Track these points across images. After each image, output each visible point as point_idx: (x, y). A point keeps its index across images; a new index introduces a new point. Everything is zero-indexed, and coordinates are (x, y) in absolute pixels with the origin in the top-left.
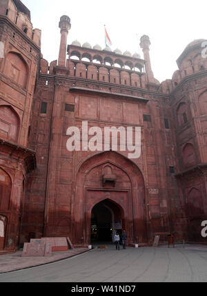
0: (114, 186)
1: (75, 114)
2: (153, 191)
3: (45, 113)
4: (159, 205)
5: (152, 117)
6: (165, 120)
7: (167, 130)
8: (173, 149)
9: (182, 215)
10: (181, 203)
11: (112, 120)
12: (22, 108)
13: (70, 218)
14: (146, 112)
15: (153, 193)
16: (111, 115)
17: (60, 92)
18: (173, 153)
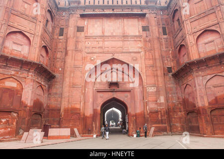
0: (118, 87)
1: (85, 34)
2: (152, 90)
3: (62, 35)
4: (157, 101)
5: (150, 27)
6: (163, 28)
7: (165, 36)
8: (170, 52)
9: (180, 109)
10: (179, 98)
11: (114, 34)
12: (32, 32)
13: (80, 114)
14: (144, 24)
15: (151, 91)
16: (114, 30)
17: (73, 19)
18: (171, 56)
